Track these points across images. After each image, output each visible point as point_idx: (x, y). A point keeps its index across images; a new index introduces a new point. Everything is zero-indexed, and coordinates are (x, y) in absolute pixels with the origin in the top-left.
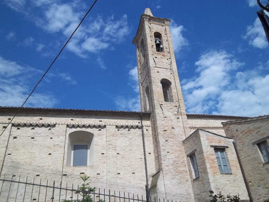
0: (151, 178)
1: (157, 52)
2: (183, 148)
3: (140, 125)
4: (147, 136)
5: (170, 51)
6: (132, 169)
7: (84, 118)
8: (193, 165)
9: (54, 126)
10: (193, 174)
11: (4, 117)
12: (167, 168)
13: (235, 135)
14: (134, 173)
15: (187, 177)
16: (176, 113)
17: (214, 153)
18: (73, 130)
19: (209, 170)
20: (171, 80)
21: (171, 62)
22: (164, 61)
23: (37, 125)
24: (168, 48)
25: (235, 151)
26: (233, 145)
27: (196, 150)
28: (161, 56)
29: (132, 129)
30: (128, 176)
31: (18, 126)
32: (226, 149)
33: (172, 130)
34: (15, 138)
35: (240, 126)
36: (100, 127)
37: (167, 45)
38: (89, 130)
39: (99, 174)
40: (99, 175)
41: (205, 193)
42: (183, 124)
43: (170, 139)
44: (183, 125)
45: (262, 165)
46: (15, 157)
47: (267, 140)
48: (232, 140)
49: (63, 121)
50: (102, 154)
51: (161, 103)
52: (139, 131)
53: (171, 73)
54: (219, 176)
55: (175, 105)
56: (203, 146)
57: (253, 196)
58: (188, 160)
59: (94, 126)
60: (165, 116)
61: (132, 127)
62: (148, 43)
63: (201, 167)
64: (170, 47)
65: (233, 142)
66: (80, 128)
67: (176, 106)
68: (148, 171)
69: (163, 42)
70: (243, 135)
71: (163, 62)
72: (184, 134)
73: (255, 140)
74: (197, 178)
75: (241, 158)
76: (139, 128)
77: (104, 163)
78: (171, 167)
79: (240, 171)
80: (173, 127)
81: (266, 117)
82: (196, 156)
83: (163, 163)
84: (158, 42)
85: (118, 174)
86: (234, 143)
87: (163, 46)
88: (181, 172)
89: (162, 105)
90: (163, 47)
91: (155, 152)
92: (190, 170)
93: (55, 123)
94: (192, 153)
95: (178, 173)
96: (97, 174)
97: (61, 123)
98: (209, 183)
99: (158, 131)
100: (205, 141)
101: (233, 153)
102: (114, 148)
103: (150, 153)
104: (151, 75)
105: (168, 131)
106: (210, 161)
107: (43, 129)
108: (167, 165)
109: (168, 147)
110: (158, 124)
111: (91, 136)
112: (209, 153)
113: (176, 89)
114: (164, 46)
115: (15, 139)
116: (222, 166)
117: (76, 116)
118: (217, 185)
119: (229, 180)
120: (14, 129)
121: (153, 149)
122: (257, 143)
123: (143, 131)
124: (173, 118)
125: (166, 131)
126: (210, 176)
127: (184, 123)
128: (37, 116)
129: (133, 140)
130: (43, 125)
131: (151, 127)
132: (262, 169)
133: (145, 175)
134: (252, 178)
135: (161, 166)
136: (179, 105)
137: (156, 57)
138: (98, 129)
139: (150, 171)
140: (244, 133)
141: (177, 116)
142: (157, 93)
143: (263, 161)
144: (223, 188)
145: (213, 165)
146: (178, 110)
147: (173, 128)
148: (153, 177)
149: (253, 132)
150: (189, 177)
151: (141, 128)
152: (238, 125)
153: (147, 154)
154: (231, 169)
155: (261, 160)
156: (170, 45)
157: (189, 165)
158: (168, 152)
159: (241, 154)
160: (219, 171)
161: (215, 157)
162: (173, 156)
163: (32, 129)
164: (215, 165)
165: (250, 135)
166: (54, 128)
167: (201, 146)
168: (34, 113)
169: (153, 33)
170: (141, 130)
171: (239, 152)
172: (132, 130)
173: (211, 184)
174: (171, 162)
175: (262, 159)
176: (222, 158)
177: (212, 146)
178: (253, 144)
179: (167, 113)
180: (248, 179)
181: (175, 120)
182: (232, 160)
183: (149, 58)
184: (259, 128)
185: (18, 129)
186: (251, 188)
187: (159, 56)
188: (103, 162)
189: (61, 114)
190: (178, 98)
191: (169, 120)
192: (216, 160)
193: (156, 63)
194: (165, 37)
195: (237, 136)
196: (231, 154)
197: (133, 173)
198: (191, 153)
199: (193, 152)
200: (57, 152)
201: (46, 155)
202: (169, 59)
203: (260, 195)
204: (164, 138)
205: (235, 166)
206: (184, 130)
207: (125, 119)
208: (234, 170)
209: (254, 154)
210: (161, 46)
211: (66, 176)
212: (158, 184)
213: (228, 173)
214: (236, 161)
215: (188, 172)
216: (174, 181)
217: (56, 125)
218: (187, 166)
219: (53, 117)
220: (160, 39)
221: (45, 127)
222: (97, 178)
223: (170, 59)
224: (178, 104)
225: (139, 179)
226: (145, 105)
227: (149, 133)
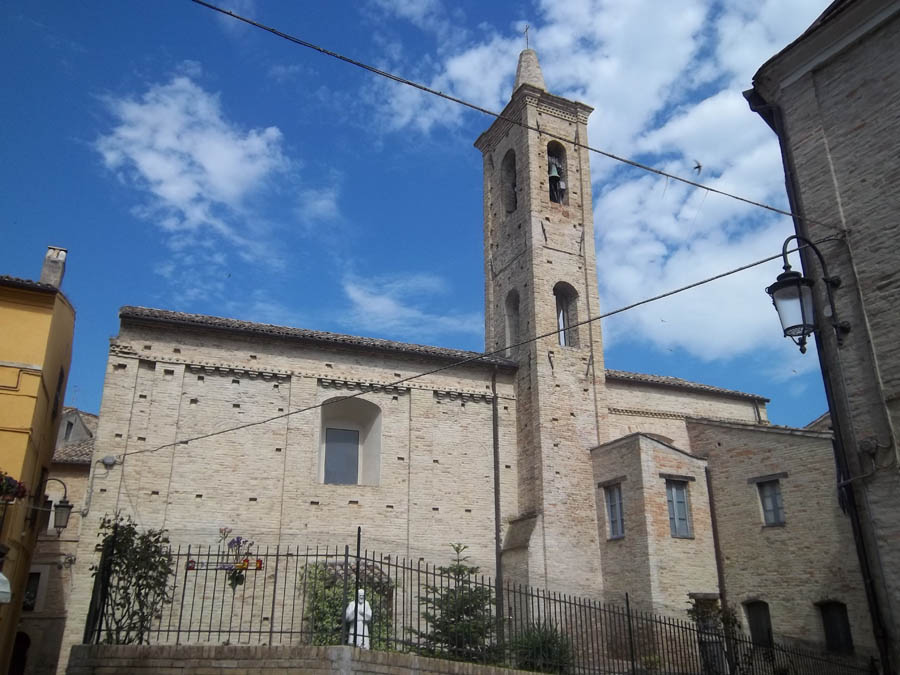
0: (508, 525)
1: (550, 204)
2: (588, 466)
3: (489, 392)
4: (505, 423)
5: (584, 202)
6: (466, 502)
7: (358, 363)
8: (612, 507)
9: (288, 378)
10: (608, 528)
11: (162, 344)
12: (553, 510)
13: (712, 453)
14: (469, 511)
15: (592, 532)
16: (583, 376)
17: (665, 490)
18: (333, 393)
19: (650, 528)
20: (579, 288)
21: (583, 233)
22: (566, 232)
23: (246, 374)
24: (579, 192)
25: (707, 489)
26: (704, 474)
27: (624, 478)
28: (560, 216)
29: (470, 403)
30: (455, 516)
31: (200, 371)
32: (690, 483)
33: (569, 420)
34: (194, 401)
35: (727, 437)
36: (395, 391)
37: (578, 184)
38: (369, 397)
39: (392, 507)
40: (390, 509)
41: (633, 574)
42: (596, 406)
43: (564, 442)
44: (596, 409)
45: (758, 529)
46: (196, 450)
47: (780, 480)
48: (703, 464)
49: (308, 367)
50: (399, 458)
51: (550, 349)
52: (485, 410)
53: (580, 268)
54: (668, 541)
55: (581, 355)
56: (644, 475)
57: (728, 587)
58: (597, 494)
59: (384, 389)
60: (557, 383)
61: (472, 397)
62: (532, 174)
63: (633, 517)
64: (585, 190)
65: (706, 468)
66: (349, 388)
67: (584, 359)
68: (502, 509)
69: (569, 173)
70: (731, 457)
71: (563, 235)
72: (595, 432)
73: (756, 475)
74: (616, 540)
75: (717, 505)
76: (488, 402)
77: (404, 481)
78: (561, 507)
79: (710, 533)
80: (574, 411)
81: (789, 432)
82: (623, 491)
83: (545, 496)
84: (555, 173)
85: (434, 509)
86: (707, 471)
87: (566, 185)
88: (580, 521)
89: (552, 353)
90: (567, 188)
91: (519, 464)
92: (600, 518)
93: (289, 373)
94: (613, 483)
95: (573, 523)
96: (388, 506)
97: (304, 374)
98: (647, 554)
99: (541, 421)
100: (650, 464)
101: (702, 494)
102: (428, 448)
103: (507, 467)
104: (534, 269)
105: (561, 422)
106: (655, 509)
107: (260, 385)
108: (554, 502)
109: (558, 460)
110: (541, 404)
111: (374, 410)
112: (655, 490)
113: (587, 312)
114: (570, 185)
115: (193, 405)
116: (676, 520)
117: (338, 357)
118: (661, 561)
119: (686, 550)
120: (192, 378)
121: (515, 458)
122: (759, 481)
123: (495, 410)
124: (575, 387)
125: (556, 420)
126: (651, 540)
127: (598, 403)
128: (244, 348)
129: (471, 429)
130: (261, 375)
131: (514, 402)
132: (758, 536)
133: (493, 517)
134: (733, 551)
135: (541, 504)
136: (592, 357)
137: (547, 219)
138: (391, 397)
139: (506, 508)
140: (734, 453)
141: (584, 385)
142: (543, 322)
143: (763, 520)
144: (673, 567)
145: (660, 518)
146: (588, 369)
147: (572, 414)
148: (511, 523)
149: (755, 457)
150: (597, 532)
151: (493, 401)
152: (724, 432)
153: (502, 467)
154: (692, 528)
155: (760, 518)
156: (584, 183)
157: (599, 508)
158: (557, 473)
159: (719, 496)
160: (669, 531)
161: (665, 499)
162: (566, 482)
163: (234, 381)
164: (663, 518)
165: (747, 460)
166: (286, 385)
167: (640, 473)
168: (235, 340)
169: (546, 143)
170: (491, 406)
171: (715, 492)
172: (470, 405)
173: (651, 557)
174: (563, 496)
175: (762, 517)
176: (679, 502)
177: (662, 475)
178: (751, 481)
179: (563, 377)
180: (725, 552)
181: (579, 395)
182: (698, 509)
183: (530, 219)
184: (769, 451)
185: (201, 378)
186: (727, 571)
187: (556, 217)
188: (400, 480)
189: (302, 348)
190: (591, 339)
191: (564, 394)
192: (666, 507)
193: (547, 235)
194: (573, 158)
195: (717, 456)
196: (698, 496)
197: (467, 511)
198: (609, 482)
199: (615, 480)
200: (296, 446)
201: (269, 452)
202: (578, 227)
203: (741, 587)
204: (551, 438)
205: (702, 522)
206: (597, 421)
207: (455, 375)
208: (700, 532)
209: (749, 503)
210: (562, 185)
211: (316, 506)
212: (532, 543)
213: (685, 534)
214: (705, 512)
215: (596, 522)
216: (565, 540)
217: (294, 379)
218: (595, 507)
219: (281, 354)
220: (560, 163)
221: (265, 380)
222: (386, 516)
223: (580, 225)
224: (589, 354)
225: (479, 524)
226: (502, 336)
227: (509, 414)
